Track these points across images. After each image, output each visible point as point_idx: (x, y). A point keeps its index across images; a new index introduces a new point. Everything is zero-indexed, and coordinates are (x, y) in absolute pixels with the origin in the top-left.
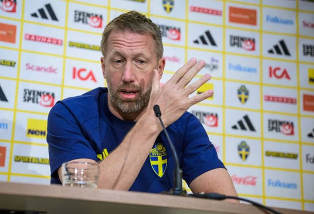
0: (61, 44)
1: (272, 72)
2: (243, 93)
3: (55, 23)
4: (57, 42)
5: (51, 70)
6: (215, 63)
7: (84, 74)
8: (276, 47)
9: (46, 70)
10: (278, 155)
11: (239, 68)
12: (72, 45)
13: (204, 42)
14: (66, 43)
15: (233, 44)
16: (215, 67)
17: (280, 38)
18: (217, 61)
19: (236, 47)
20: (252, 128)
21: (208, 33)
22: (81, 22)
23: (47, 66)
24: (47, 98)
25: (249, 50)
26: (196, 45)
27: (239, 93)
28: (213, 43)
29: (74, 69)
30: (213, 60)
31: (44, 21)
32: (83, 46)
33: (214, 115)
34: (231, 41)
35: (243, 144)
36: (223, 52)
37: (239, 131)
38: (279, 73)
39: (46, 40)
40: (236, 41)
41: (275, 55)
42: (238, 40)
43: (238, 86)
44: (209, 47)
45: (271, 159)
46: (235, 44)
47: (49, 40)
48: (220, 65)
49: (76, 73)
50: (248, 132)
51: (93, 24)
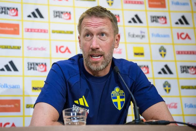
0: (47, 32)
1: (179, 36)
2: (163, 51)
3: (42, 19)
4: (45, 31)
5: (43, 49)
6: (143, 34)
7: (63, 49)
8: (180, 20)
9: (39, 49)
10: (189, 88)
11: (158, 35)
12: (54, 32)
13: (135, 22)
14: (50, 31)
15: (153, 21)
16: (143, 36)
17: (182, 14)
18: (144, 33)
19: (155, 22)
20: (171, 73)
21: (136, 16)
22: (58, 17)
23: (40, 47)
24: (42, 66)
25: (163, 24)
26: (130, 24)
27: (160, 51)
28: (140, 22)
29: (57, 47)
30: (141, 32)
31: (36, 19)
32: (60, 32)
33: (146, 66)
34: (151, 19)
35: (166, 83)
36: (147, 26)
37: (163, 75)
38: (183, 36)
39: (38, 31)
40: (155, 19)
41: (180, 25)
42: (156, 18)
43: (159, 47)
44: (138, 24)
45: (185, 90)
46: (154, 21)
47: (40, 31)
48: (146, 35)
49: (58, 49)
50: (168, 75)
51: (65, 18)
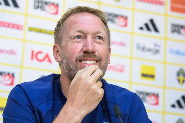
0: (21, 29)
3: (16, 9)
4: (18, 27)
5: (12, 52)
6: (157, 48)
7: (41, 57)
9: (7, 52)
12: (31, 30)
13: (148, 29)
14: (26, 28)
15: (174, 31)
16: (157, 52)
18: (159, 46)
19: (176, 33)
21: (152, 21)
22: (39, 10)
23: (8, 49)
24: (7, 78)
26: (141, 32)
27: (178, 75)
28: (156, 30)
29: (33, 52)
30: (156, 45)
31: (7, 8)
32: (40, 31)
33: (156, 95)
34: (172, 28)
35: (180, 121)
36: (165, 38)
37: (177, 110)
39: (8, 25)
42: (178, 27)
43: (177, 69)
44: (153, 33)
47: (11, 26)
48: (162, 49)
49: (34, 55)
51: (50, 11)
